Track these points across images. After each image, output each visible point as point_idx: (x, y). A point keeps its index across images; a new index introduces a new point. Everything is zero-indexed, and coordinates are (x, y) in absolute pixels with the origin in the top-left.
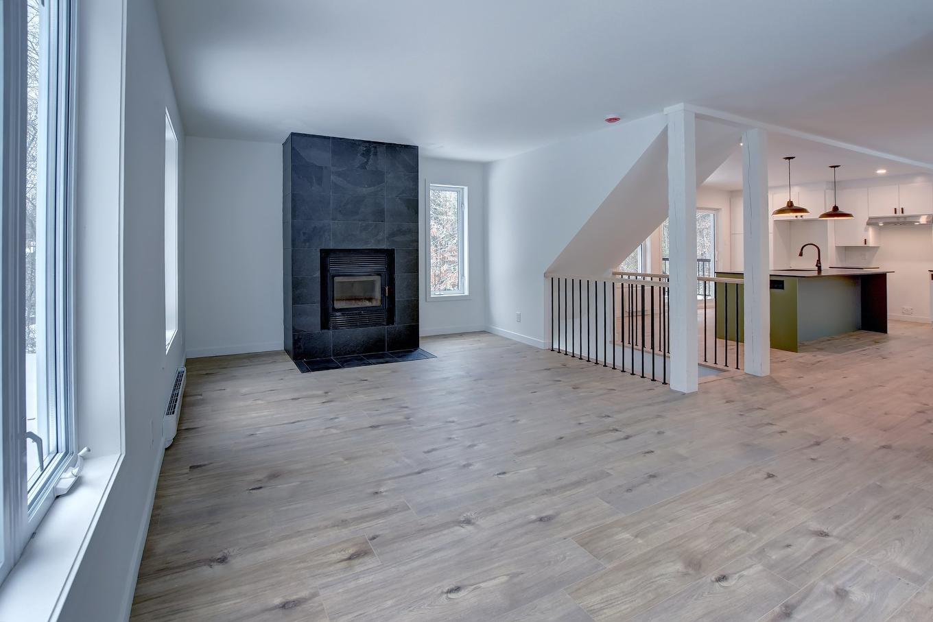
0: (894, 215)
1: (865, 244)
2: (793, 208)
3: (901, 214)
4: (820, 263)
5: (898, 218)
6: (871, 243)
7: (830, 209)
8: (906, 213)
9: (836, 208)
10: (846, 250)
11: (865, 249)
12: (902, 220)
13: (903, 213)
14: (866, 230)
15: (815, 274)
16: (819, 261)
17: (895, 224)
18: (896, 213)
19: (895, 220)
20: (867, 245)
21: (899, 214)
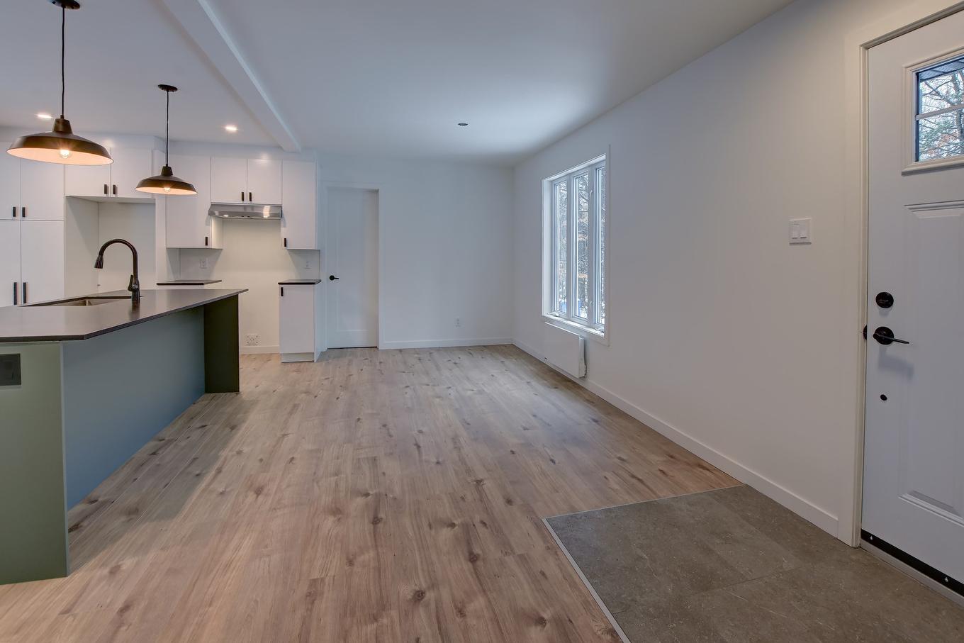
0: (241, 202)
1: (207, 244)
2: (70, 137)
3: (249, 202)
4: (137, 283)
5: (245, 207)
6: (214, 244)
7: (158, 173)
8: (254, 202)
9: (167, 171)
10: (180, 255)
11: (206, 253)
12: (249, 210)
13: (251, 200)
14: (208, 224)
16: (134, 278)
17: (242, 215)
18: (243, 199)
19: (241, 210)
20: (208, 247)
21: (247, 201)
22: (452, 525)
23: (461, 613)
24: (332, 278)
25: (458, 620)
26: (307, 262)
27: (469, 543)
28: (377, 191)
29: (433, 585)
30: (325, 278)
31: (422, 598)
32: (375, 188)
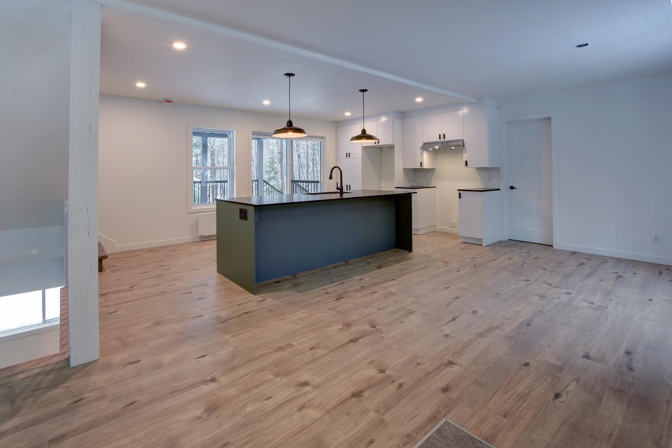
0: (439, 140)
1: (421, 166)
2: (292, 127)
5: (443, 143)
6: (426, 166)
8: (446, 139)
9: (364, 131)
10: (415, 172)
11: (421, 171)
12: (448, 144)
13: (444, 138)
14: (422, 154)
15: (338, 196)
18: (440, 139)
20: (422, 168)
21: (442, 139)
22: (382, 371)
23: (301, 409)
24: (512, 188)
25: (295, 409)
26: (490, 176)
27: (370, 387)
28: (549, 119)
29: (317, 387)
30: (504, 187)
31: (303, 386)
32: (548, 116)
